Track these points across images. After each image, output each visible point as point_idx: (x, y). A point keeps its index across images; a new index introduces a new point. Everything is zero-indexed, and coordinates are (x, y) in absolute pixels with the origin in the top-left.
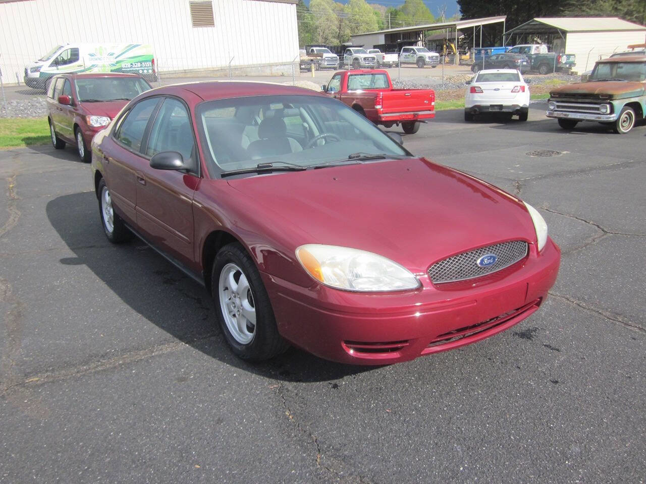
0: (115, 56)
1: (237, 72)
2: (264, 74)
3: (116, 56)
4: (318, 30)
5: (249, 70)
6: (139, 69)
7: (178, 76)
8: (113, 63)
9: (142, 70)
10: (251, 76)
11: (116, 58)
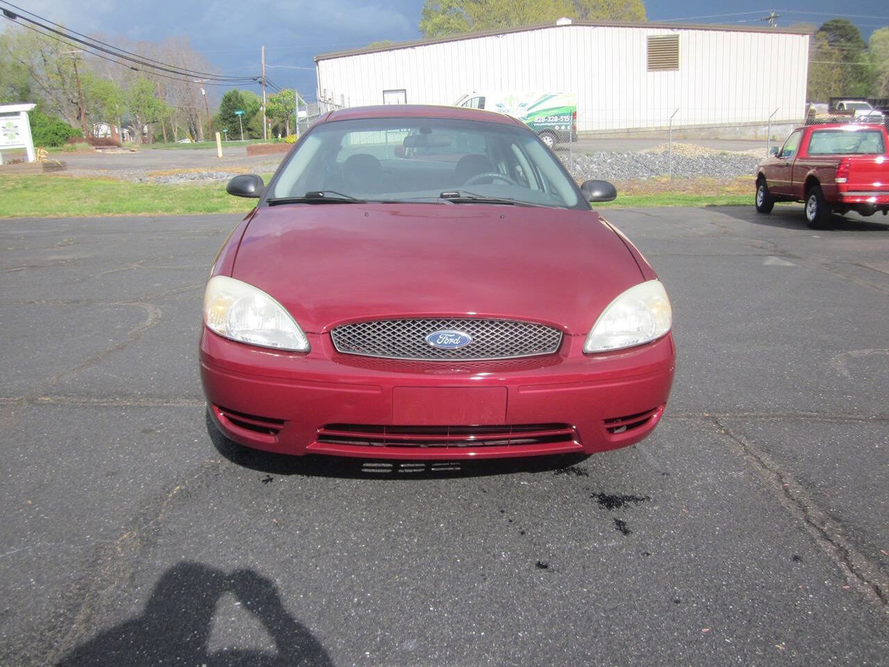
0: (527, 107)
1: (702, 134)
2: (743, 138)
3: (529, 107)
4: (881, 77)
5: (721, 130)
6: (555, 124)
7: (617, 137)
8: (523, 116)
9: (559, 126)
10: (724, 140)
11: (529, 109)
